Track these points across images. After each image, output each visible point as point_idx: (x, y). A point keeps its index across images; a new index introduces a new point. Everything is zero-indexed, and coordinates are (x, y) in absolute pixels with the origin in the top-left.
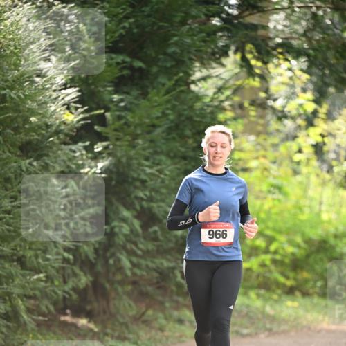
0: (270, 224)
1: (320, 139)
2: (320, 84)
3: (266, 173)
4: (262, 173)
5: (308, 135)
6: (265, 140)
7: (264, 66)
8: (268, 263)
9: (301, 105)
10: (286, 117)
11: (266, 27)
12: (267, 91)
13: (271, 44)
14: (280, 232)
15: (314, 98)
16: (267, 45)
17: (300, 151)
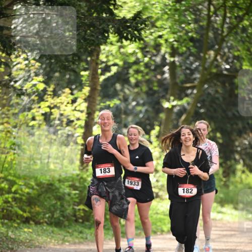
0: (12, 172)
1: (48, 110)
2: (48, 69)
3: (9, 135)
4: (6, 134)
5: (40, 107)
6: (9, 111)
7: (8, 57)
8: (10, 200)
9: (35, 85)
10: (23, 94)
11: (9, 29)
12: (10, 75)
13: (13, 41)
14: (19, 178)
15: (43, 79)
16: (10, 41)
17: (34, 119)
